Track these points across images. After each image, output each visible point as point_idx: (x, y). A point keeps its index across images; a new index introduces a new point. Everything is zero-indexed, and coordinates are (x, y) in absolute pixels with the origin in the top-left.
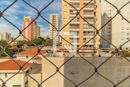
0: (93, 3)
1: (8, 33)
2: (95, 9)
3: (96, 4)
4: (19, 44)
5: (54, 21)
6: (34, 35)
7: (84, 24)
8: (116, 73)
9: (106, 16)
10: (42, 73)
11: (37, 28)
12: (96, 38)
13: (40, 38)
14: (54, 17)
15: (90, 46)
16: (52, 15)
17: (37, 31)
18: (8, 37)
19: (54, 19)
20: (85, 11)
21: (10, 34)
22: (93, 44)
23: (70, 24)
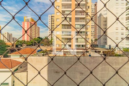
0: (85, 4)
1: (9, 34)
2: (87, 9)
3: (88, 5)
4: (18, 44)
5: (52, 21)
6: (34, 35)
7: (76, 24)
8: (100, 72)
9: (101, 17)
10: (27, 72)
11: (36, 28)
12: (89, 38)
13: (39, 38)
14: (52, 17)
15: (83, 46)
16: (50, 15)
17: (36, 31)
18: (10, 37)
19: (52, 19)
20: (76, 11)
21: (11, 34)
22: (84, 44)
23: (62, 25)
